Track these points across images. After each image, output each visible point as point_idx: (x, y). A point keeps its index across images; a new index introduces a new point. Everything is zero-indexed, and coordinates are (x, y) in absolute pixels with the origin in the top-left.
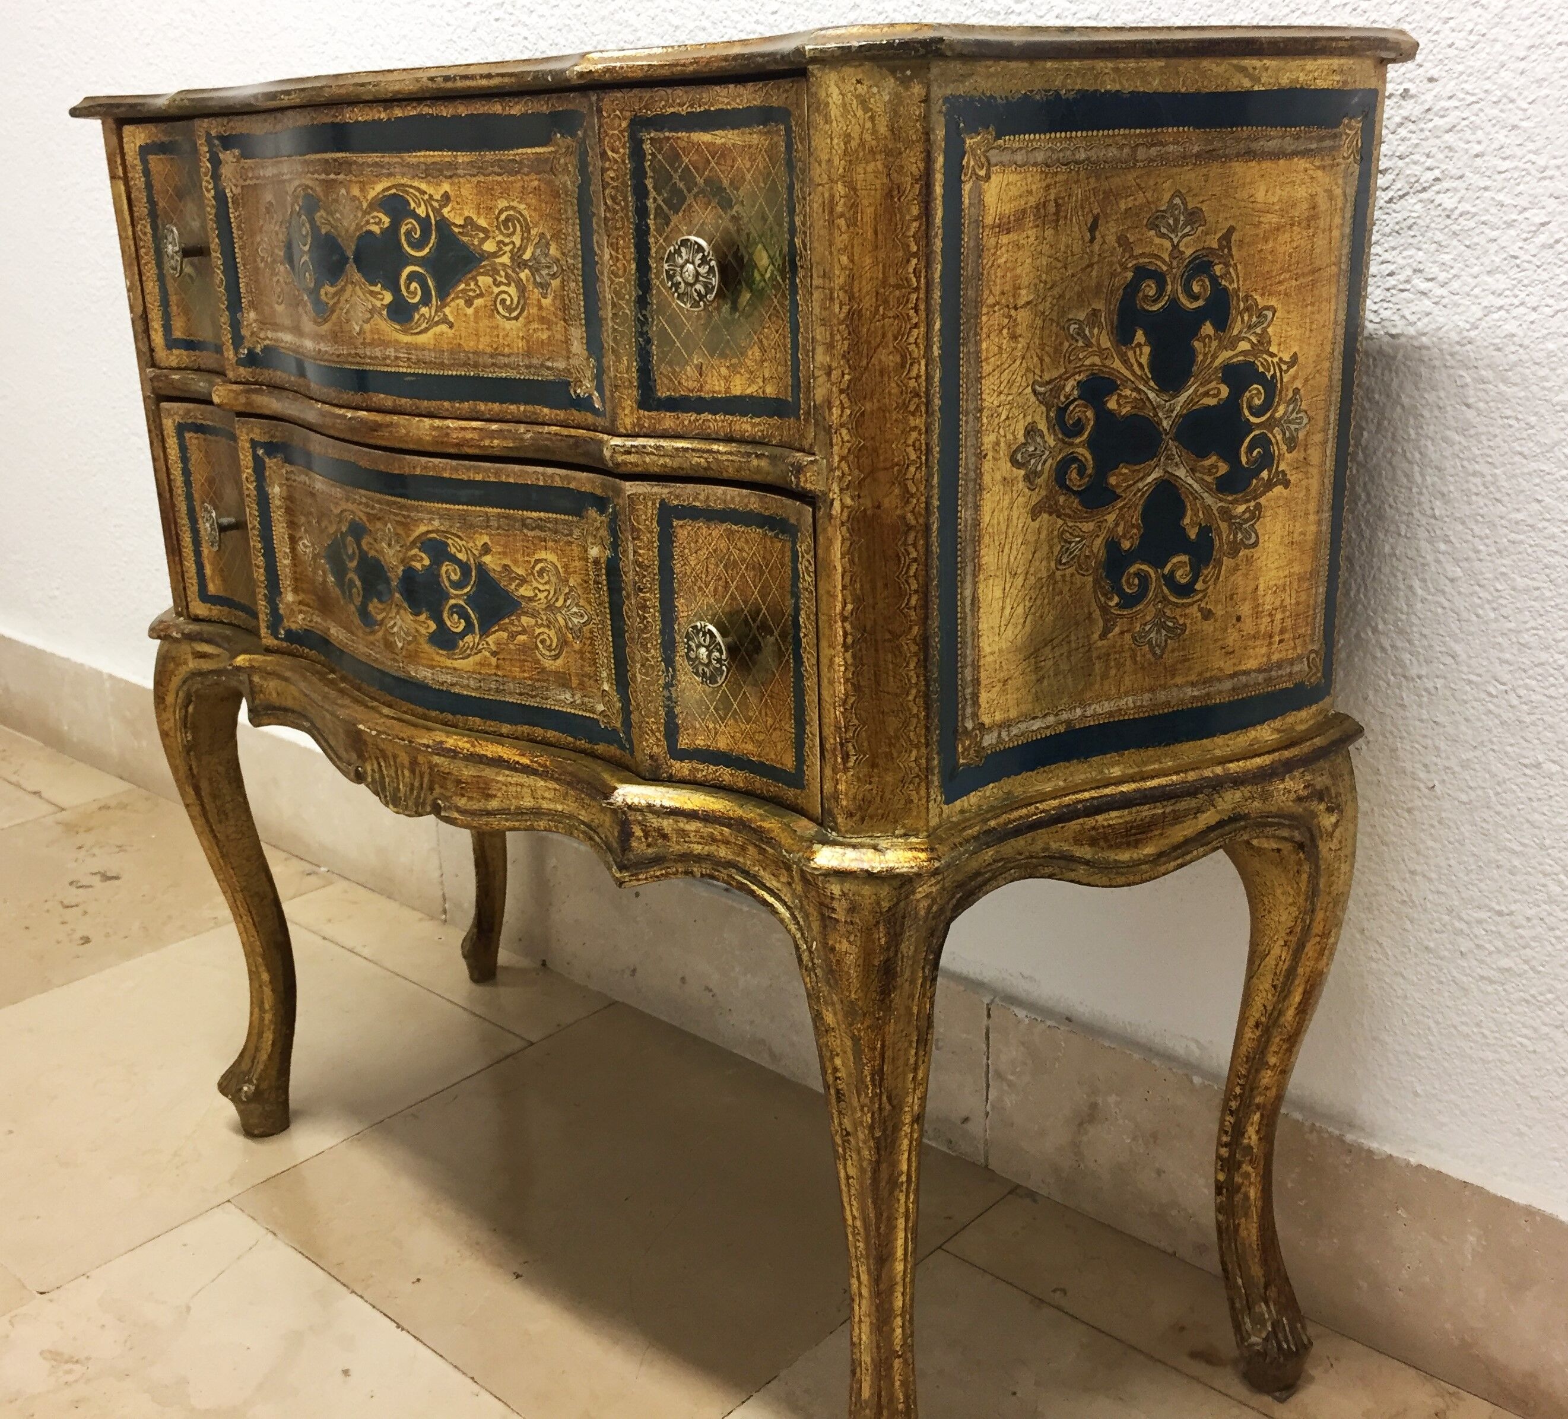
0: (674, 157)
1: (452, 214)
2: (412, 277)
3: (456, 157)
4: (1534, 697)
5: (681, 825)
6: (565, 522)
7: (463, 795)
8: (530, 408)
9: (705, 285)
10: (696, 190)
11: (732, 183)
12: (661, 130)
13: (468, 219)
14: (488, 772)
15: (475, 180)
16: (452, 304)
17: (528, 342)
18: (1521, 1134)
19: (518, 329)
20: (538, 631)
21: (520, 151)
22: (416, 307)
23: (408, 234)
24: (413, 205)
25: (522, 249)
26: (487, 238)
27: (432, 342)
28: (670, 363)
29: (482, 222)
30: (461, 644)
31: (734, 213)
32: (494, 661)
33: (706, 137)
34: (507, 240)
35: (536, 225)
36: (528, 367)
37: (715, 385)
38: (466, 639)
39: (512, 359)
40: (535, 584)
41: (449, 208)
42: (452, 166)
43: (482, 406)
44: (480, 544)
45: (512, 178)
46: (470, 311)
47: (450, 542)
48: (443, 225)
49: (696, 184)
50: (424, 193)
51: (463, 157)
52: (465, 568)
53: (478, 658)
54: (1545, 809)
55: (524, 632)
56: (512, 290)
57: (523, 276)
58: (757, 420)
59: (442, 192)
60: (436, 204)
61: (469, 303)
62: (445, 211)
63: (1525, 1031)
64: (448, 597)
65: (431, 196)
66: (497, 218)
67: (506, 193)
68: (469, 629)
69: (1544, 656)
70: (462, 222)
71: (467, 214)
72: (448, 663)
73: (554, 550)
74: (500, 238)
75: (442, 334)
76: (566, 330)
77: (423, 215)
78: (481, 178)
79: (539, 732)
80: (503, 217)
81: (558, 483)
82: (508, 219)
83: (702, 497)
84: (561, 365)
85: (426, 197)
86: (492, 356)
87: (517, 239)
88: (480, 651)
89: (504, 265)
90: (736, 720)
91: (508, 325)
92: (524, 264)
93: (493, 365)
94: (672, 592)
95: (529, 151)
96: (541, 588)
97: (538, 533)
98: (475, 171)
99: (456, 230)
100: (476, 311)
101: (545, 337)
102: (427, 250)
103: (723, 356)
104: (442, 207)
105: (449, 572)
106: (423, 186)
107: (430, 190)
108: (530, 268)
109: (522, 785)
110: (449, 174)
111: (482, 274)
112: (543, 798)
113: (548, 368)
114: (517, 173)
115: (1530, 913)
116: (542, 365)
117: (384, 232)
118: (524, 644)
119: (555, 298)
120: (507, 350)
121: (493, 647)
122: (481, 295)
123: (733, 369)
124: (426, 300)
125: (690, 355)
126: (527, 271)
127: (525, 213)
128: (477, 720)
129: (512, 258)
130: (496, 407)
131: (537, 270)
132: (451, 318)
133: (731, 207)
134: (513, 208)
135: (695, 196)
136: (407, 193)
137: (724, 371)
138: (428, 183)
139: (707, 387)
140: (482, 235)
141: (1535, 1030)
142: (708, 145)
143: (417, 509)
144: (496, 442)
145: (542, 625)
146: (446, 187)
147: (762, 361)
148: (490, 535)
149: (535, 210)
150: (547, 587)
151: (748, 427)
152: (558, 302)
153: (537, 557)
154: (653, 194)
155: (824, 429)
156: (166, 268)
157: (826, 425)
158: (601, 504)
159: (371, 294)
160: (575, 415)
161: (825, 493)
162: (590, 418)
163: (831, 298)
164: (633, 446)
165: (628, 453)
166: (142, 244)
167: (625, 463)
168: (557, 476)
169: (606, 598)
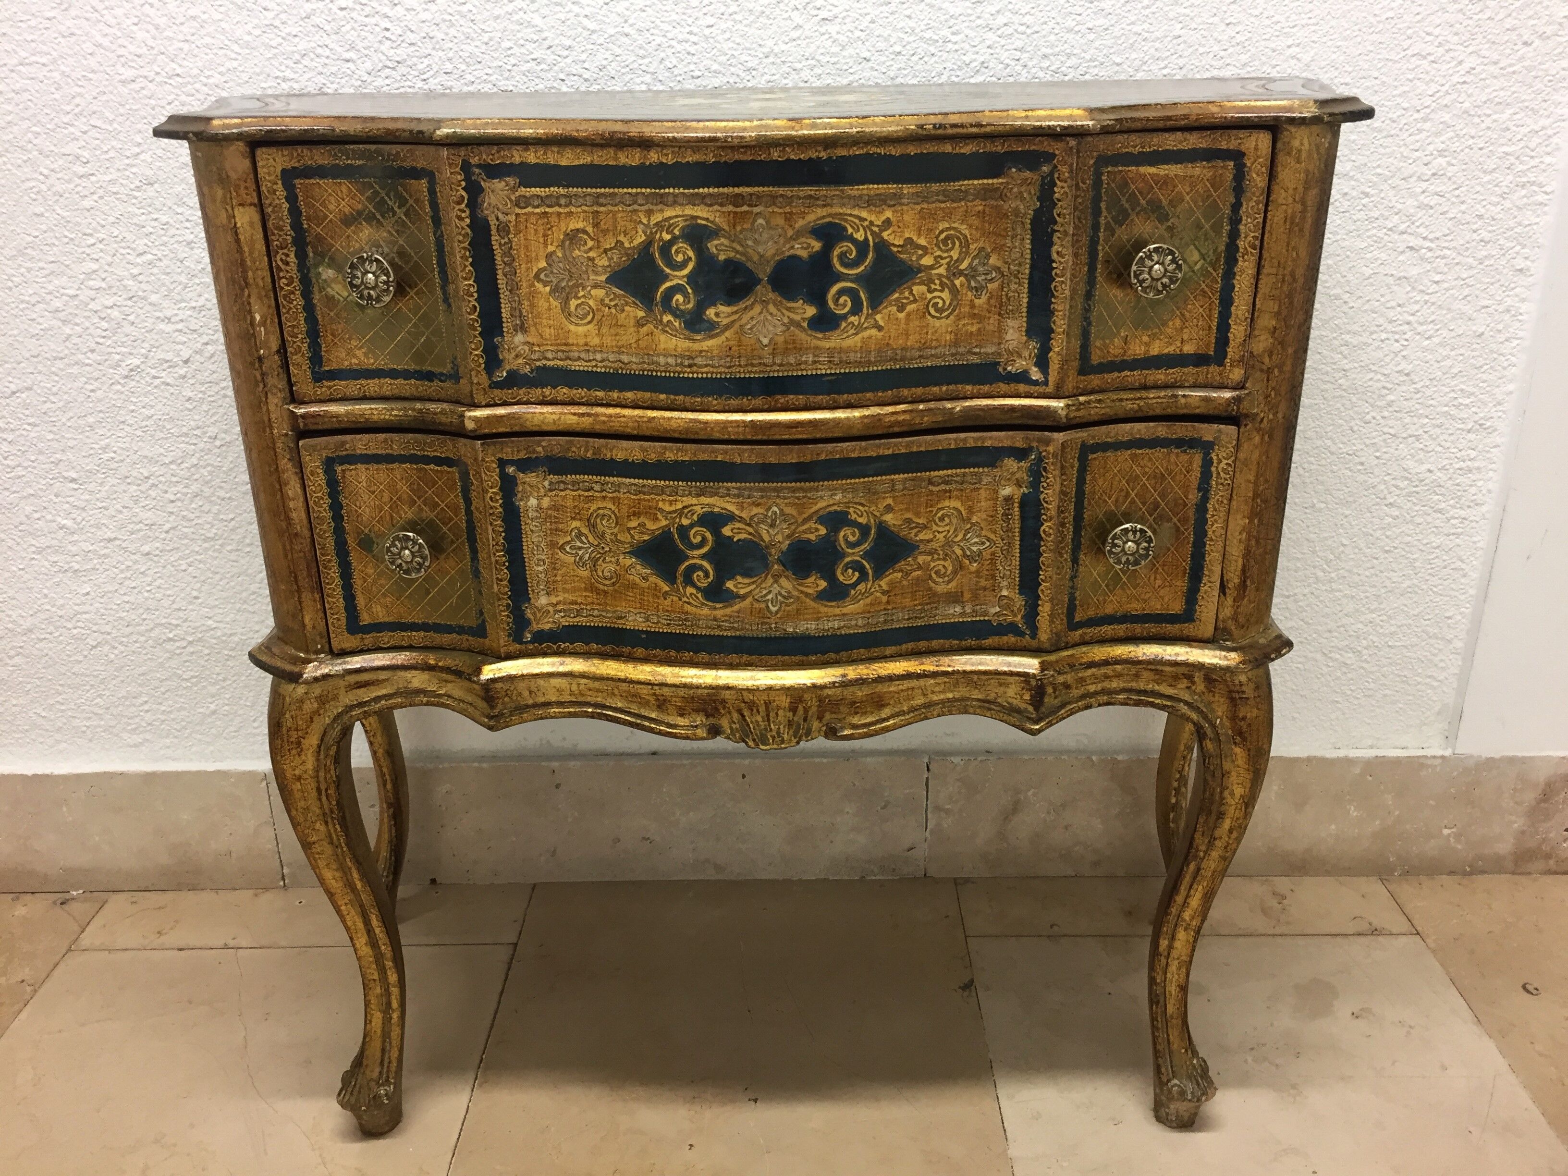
0: (1124, 185)
1: (892, 237)
2: (841, 293)
3: (902, 188)
5: (1080, 675)
6: (972, 474)
7: (856, 714)
8: (951, 387)
10: (1139, 209)
11: (1170, 202)
12: (1116, 166)
13: (909, 241)
14: (879, 688)
15: (918, 207)
16: (885, 311)
17: (956, 335)
19: (948, 325)
20: (933, 565)
21: (966, 182)
22: (844, 317)
23: (842, 256)
24: (850, 231)
25: (959, 261)
26: (926, 254)
27: (859, 344)
28: (1103, 339)
29: (922, 242)
30: (853, 592)
32: (884, 598)
33: (1152, 170)
34: (945, 255)
35: (976, 240)
36: (953, 355)
37: (1137, 350)
38: (859, 587)
39: (938, 351)
40: (935, 528)
41: (889, 232)
42: (898, 197)
43: (905, 392)
44: (882, 506)
45: (956, 205)
46: (902, 315)
47: (851, 510)
48: (882, 247)
49: (1139, 205)
50: (862, 219)
51: (908, 189)
52: (864, 529)
53: (867, 601)
55: (919, 568)
56: (946, 295)
57: (957, 282)
58: (1172, 371)
59: (884, 218)
60: (876, 229)
61: (901, 309)
62: (885, 235)
64: (844, 556)
65: (872, 222)
66: (937, 237)
67: (948, 215)
68: (863, 577)
70: (901, 243)
71: (907, 235)
72: (838, 611)
73: (958, 498)
74: (938, 253)
75: (869, 337)
76: (999, 322)
77: (861, 238)
78: (925, 206)
79: (923, 645)
80: (943, 236)
81: (971, 444)
82: (947, 238)
83: (1112, 434)
84: (991, 349)
85: (867, 222)
86: (920, 349)
87: (955, 254)
88: (871, 594)
89: (940, 276)
91: (937, 323)
92: (961, 273)
93: (920, 357)
95: (976, 182)
96: (941, 529)
97: (942, 488)
98: (920, 200)
99: (895, 249)
100: (909, 314)
101: (974, 329)
102: (862, 267)
103: (1146, 328)
104: (881, 231)
105: (847, 536)
106: (865, 214)
107: (872, 218)
108: (966, 276)
109: (913, 689)
110: (892, 203)
111: (919, 284)
112: (933, 693)
113: (975, 354)
114: (961, 200)
116: (970, 352)
117: (814, 255)
118: (918, 578)
119: (991, 297)
120: (934, 343)
121: (885, 588)
122: (915, 301)
123: (1153, 337)
124: (856, 310)
125: (1119, 331)
126: (962, 278)
127: (967, 231)
128: (862, 651)
129: (948, 270)
130: (919, 391)
131: (974, 277)
132: (882, 323)
133: (1167, 220)
134: (954, 229)
135: (1138, 214)
136: (846, 221)
137: (1145, 339)
138: (870, 211)
139: (1130, 352)
140: (920, 252)
142: (1152, 176)
143: (816, 490)
144: (926, 419)
145: (938, 559)
146: (889, 214)
147: (1182, 329)
149: (977, 228)
150: (947, 528)
151: (1162, 377)
152: (993, 301)
153: (939, 506)
154: (1105, 214)
155: (1262, 371)
156: (316, 298)
157: (1265, 367)
158: (1020, 454)
159: (789, 309)
160: (1003, 387)
161: (1257, 414)
162: (1022, 388)
163: (1283, 281)
164: (1081, 404)
165: (1078, 410)
166: (281, 274)
167: (1075, 417)
168: (970, 439)
169: (1016, 525)
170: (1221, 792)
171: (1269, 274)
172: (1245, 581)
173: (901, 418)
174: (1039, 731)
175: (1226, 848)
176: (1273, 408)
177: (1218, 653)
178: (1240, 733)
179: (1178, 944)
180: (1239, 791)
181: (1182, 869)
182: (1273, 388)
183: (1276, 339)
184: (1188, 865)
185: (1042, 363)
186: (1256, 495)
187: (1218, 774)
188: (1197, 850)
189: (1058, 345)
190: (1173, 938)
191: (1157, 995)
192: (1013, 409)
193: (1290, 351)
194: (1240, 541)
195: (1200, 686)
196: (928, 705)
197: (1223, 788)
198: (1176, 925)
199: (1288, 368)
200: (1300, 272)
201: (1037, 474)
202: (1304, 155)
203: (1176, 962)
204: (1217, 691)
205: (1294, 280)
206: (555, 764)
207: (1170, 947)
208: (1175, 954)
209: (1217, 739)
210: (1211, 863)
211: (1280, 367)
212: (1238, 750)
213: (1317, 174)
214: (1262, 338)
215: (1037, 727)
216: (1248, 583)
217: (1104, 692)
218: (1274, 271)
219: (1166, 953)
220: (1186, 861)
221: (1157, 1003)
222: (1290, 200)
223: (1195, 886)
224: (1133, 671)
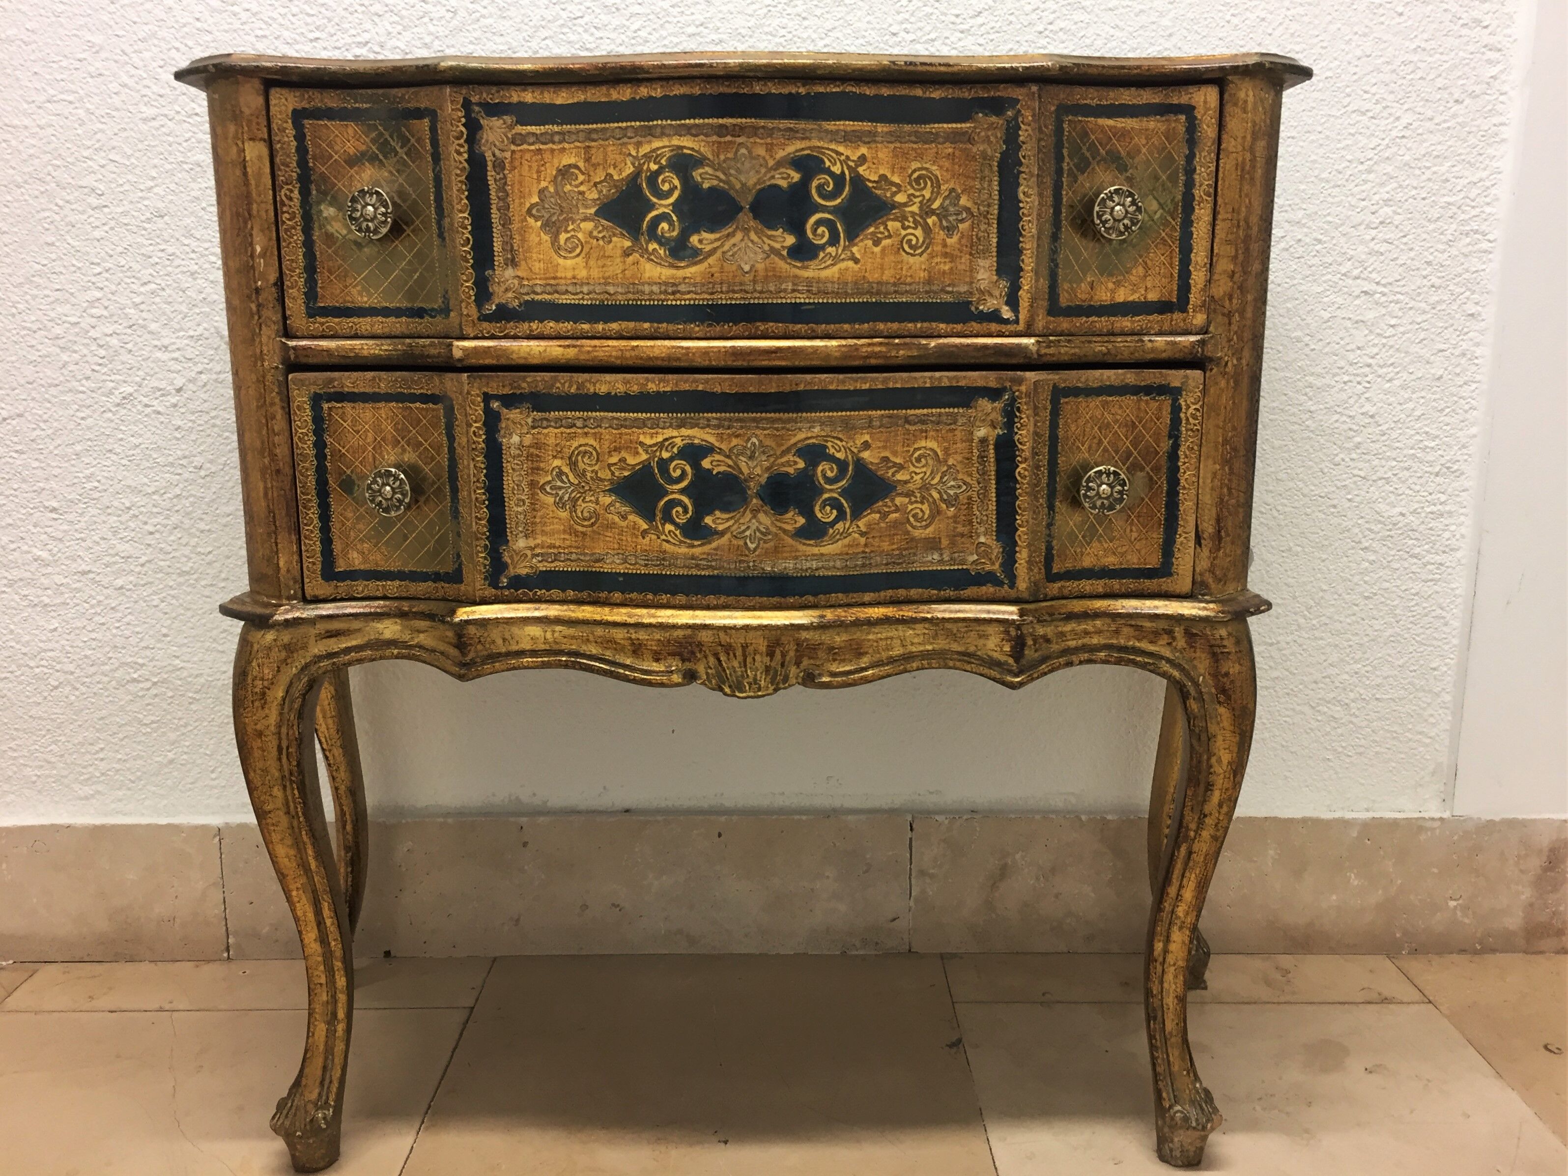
0: (1085, 134)
1: (867, 172)
2: (819, 223)
3: (875, 127)
4: (1286, 509)
5: (1060, 629)
6: (947, 414)
7: (834, 660)
8: (926, 325)
9: (1131, 220)
10: (1099, 158)
11: (1128, 153)
12: (1076, 115)
13: (883, 177)
14: (858, 635)
15: (892, 146)
16: (861, 244)
17: (929, 272)
18: (1286, 777)
19: (921, 263)
20: (910, 507)
21: (936, 125)
22: (822, 247)
23: (820, 188)
24: (828, 164)
25: (931, 200)
26: (899, 191)
27: (837, 276)
28: (1070, 282)
29: (896, 179)
30: (831, 531)
31: (1128, 174)
32: (863, 540)
33: (1110, 122)
34: (918, 194)
35: (947, 182)
36: (927, 292)
37: (1103, 296)
38: (837, 526)
39: (913, 287)
40: (912, 469)
41: (864, 167)
42: (872, 134)
43: (881, 326)
44: (859, 443)
45: (927, 146)
46: (877, 250)
47: (829, 444)
48: (858, 181)
49: (1099, 154)
50: (839, 153)
51: (881, 128)
52: (842, 465)
53: (846, 541)
54: (1295, 575)
55: (897, 510)
56: (919, 232)
57: (930, 221)
58: (1137, 318)
59: (859, 154)
60: (852, 164)
61: (876, 243)
62: (861, 170)
63: (1287, 713)
64: (822, 491)
65: (848, 158)
66: (910, 176)
67: (920, 156)
68: (841, 516)
69: (1291, 484)
70: (876, 179)
71: (881, 172)
72: (816, 550)
73: (935, 439)
74: (911, 191)
75: (847, 269)
76: (971, 261)
77: (838, 172)
78: (898, 145)
79: (902, 593)
80: (915, 175)
81: (945, 383)
82: (919, 177)
83: (1083, 380)
84: (963, 288)
85: (843, 158)
86: (895, 284)
87: (927, 194)
88: (850, 534)
89: (913, 214)
90: (1100, 542)
91: (911, 260)
92: (933, 212)
93: (895, 292)
94: (1057, 453)
95: (945, 126)
96: (918, 471)
97: (919, 427)
98: (893, 139)
99: (870, 185)
100: (884, 249)
101: (947, 268)
102: (839, 201)
103: (1111, 275)
104: (857, 166)
105: (825, 469)
106: (841, 149)
107: (848, 152)
108: (938, 215)
109: (892, 638)
110: (867, 140)
111: (893, 220)
112: (912, 644)
113: (948, 292)
114: (932, 142)
115: (1289, 639)
116: (943, 290)
117: (792, 186)
118: (896, 521)
119: (962, 237)
120: (909, 280)
121: (863, 529)
122: (890, 236)
123: (1118, 284)
124: (834, 240)
125: (1085, 275)
126: (934, 218)
127: (938, 173)
128: (840, 595)
129: (921, 208)
130: (895, 326)
131: (945, 217)
132: (858, 256)
133: (1126, 171)
134: (926, 169)
135: (1098, 163)
136: (824, 154)
137: (1111, 285)
138: (846, 147)
139: (1096, 298)
140: (894, 189)
141: (1293, 710)
142: (1111, 128)
143: (795, 421)
144: (901, 352)
145: (916, 502)
146: (864, 150)
147: (1145, 276)
148: (871, 434)
149: (947, 170)
150: (924, 469)
151: (1129, 324)
152: (964, 241)
153: (916, 446)
154: (1067, 159)
155: (1223, 315)
156: (316, 234)
157: (1226, 311)
158: (994, 394)
159: (769, 237)
160: (975, 326)
161: (1220, 358)
162: (994, 327)
163: (1238, 226)
164: (1051, 342)
165: (1049, 347)
166: (285, 209)
167: (1046, 354)
168: (945, 378)
169: (992, 468)
170: (1209, 759)
171: (1224, 220)
172: (1219, 531)
173: (877, 349)
174: (1021, 684)
175: (1216, 825)
176: (1238, 353)
177: (1196, 604)
178: (1224, 691)
179: (1173, 947)
180: (1226, 757)
181: (1173, 855)
182: (1236, 333)
183: (1234, 283)
184: (1180, 847)
185: (1013, 301)
186: (1226, 442)
187: (1204, 737)
188: (1188, 829)
189: (1027, 283)
190: (1168, 940)
191: (1154, 1009)
192: (985, 347)
193: (1250, 297)
194: (1212, 489)
195: (1181, 643)
196: (908, 657)
197: (1210, 755)
198: (1170, 923)
199: (1249, 314)
200: (1254, 220)
201: (1010, 415)
202: (1250, 106)
203: (1172, 969)
204: (1198, 645)
205: (1248, 227)
206: (524, 820)
207: (1166, 951)
208: (1170, 959)
209: (1200, 698)
210: (1202, 846)
211: (1242, 312)
212: (1222, 710)
213: (1263, 128)
214: (1222, 282)
215: (1018, 679)
216: (1223, 534)
217: (1084, 648)
218: (1229, 216)
219: (1161, 959)
220: (1176, 845)
221: (1155, 1018)
222: (1240, 148)
223: (1187, 874)
224: (1113, 627)
